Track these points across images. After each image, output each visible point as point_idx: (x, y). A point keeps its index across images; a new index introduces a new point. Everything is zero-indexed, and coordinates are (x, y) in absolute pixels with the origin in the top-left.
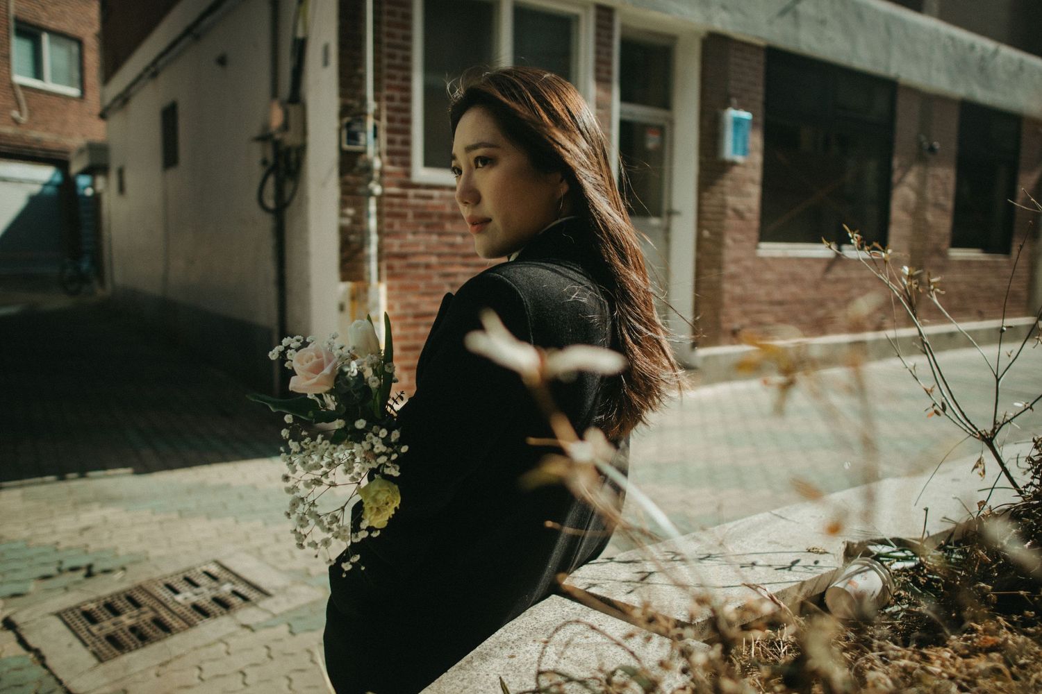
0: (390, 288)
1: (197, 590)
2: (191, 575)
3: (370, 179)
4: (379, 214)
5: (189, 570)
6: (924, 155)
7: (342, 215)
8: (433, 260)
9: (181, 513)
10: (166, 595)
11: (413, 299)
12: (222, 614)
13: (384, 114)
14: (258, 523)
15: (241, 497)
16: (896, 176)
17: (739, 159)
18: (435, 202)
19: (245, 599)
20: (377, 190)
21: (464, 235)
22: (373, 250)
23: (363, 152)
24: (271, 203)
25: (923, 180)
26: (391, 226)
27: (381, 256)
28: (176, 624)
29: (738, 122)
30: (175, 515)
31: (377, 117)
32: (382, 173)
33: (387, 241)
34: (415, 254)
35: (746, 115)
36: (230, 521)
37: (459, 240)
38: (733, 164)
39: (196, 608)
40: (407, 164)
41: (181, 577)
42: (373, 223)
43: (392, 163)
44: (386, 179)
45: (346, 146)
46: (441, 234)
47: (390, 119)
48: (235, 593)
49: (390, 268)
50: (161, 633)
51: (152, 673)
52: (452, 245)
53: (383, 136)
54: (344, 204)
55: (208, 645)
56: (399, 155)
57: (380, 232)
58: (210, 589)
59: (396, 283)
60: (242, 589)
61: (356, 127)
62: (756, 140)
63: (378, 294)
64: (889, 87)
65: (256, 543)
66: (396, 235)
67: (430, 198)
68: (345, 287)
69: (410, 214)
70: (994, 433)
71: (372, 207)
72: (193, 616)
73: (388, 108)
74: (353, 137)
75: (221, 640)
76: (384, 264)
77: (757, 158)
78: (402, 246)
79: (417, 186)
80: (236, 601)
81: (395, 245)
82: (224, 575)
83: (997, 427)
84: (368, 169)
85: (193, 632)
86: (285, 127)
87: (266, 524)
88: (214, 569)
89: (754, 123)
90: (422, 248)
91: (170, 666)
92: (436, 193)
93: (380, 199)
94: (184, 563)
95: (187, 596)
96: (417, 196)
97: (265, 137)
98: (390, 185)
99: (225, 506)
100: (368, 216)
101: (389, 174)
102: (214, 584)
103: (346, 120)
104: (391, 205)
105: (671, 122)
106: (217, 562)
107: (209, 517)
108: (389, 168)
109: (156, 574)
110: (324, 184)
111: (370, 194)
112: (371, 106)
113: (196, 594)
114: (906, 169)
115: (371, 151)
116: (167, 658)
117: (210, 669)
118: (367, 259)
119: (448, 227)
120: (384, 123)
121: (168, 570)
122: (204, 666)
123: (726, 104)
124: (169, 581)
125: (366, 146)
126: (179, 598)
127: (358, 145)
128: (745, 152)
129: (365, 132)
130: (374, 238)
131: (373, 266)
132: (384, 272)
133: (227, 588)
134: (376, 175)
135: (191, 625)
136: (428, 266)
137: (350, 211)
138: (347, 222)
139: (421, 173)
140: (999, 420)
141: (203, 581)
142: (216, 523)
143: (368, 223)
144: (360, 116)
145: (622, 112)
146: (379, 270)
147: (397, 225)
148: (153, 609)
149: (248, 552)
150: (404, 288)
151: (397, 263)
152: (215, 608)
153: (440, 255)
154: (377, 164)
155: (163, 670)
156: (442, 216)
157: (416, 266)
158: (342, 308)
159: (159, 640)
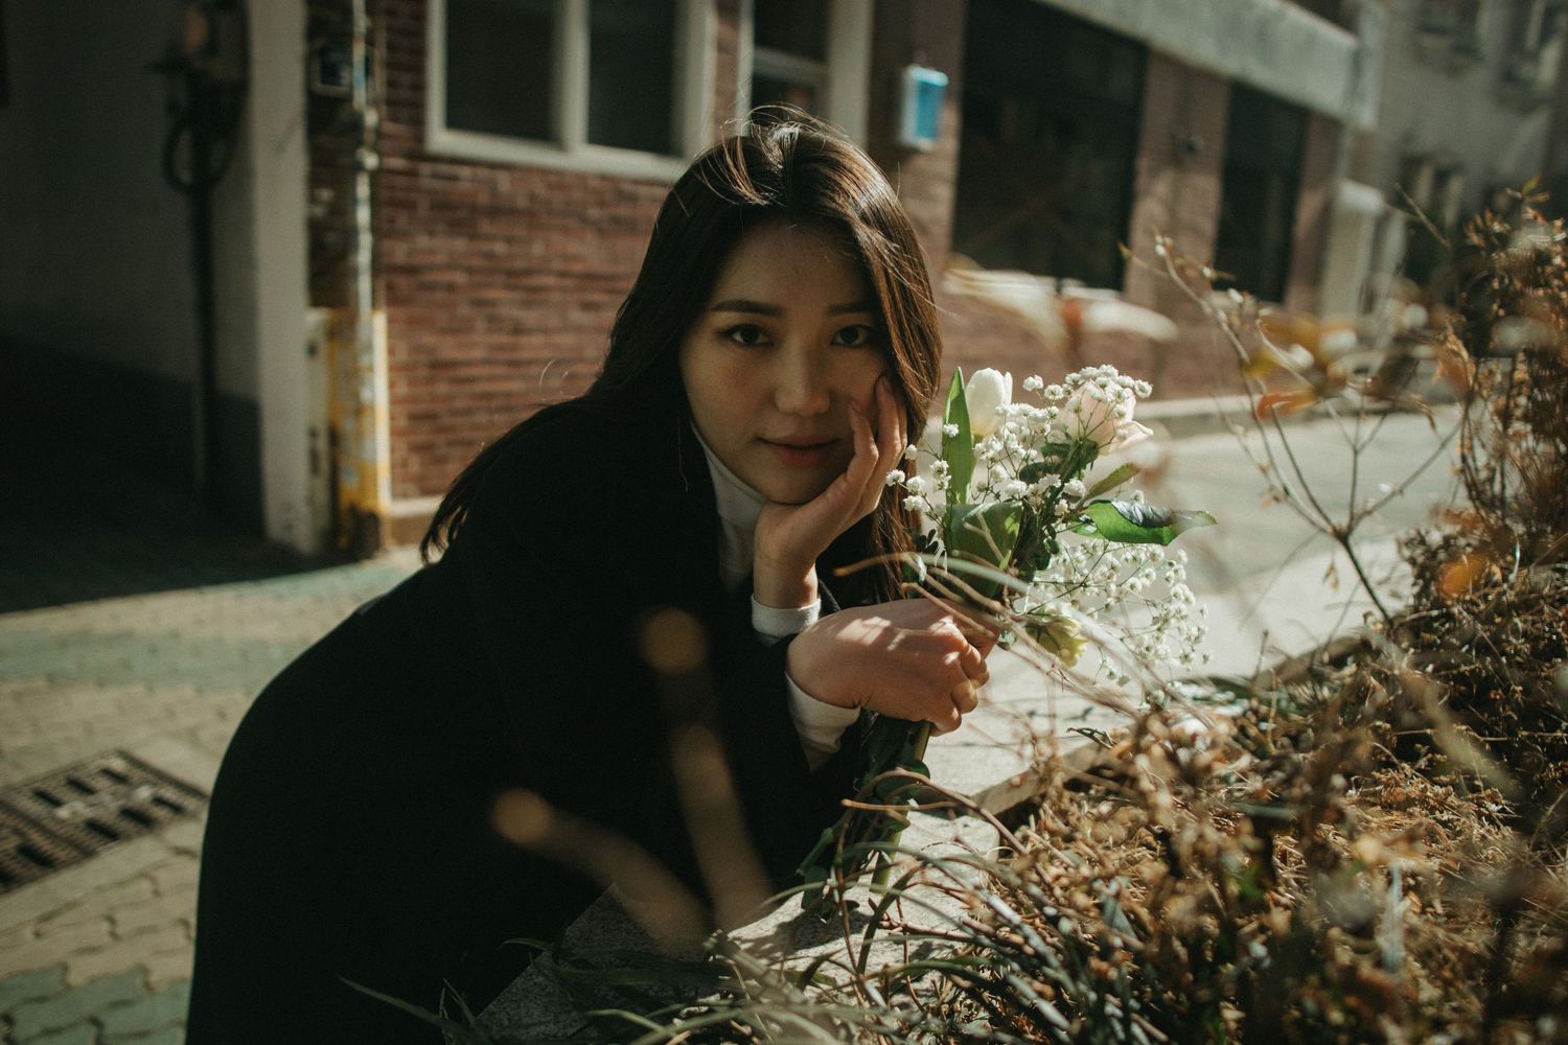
0: (391, 321)
1: (91, 799)
2: (81, 775)
3: (360, 143)
4: (375, 201)
5: (75, 768)
6: (1180, 155)
7: (312, 200)
8: (460, 278)
9: (51, 678)
10: (36, 808)
11: (428, 339)
12: (140, 834)
13: (382, 38)
14: (187, 690)
15: (153, 651)
16: (1142, 182)
17: (924, 143)
18: (465, 186)
19: (177, 809)
20: (371, 161)
21: (510, 240)
22: (364, 257)
23: (347, 99)
24: (186, 176)
25: (1176, 192)
26: (392, 221)
27: (377, 268)
28: (61, 853)
29: (926, 88)
30: (41, 683)
31: (370, 42)
32: (379, 133)
33: (387, 245)
34: (431, 268)
35: (937, 78)
36: (138, 690)
37: (500, 248)
38: (913, 151)
39: (94, 826)
40: (418, 122)
41: (62, 779)
42: (363, 215)
43: (394, 119)
44: (386, 144)
45: (319, 86)
46: (474, 236)
47: (391, 47)
48: (159, 801)
49: (390, 288)
50: (35, 870)
51: (28, 932)
52: (490, 256)
53: (380, 75)
54: (315, 181)
55: (121, 884)
56: (406, 105)
57: (375, 229)
58: (114, 794)
59: (401, 313)
60: (169, 794)
61: (335, 56)
62: (949, 118)
63: (371, 330)
64: (1137, 51)
65: (186, 721)
66: (403, 235)
67: (455, 178)
68: (315, 318)
69: (423, 204)
70: (1350, 528)
71: (363, 189)
72: (90, 840)
73: (389, 29)
74: (331, 73)
75: (143, 875)
76: (382, 283)
77: (950, 145)
78: (410, 253)
79: (436, 159)
80: (161, 813)
81: (399, 252)
82: (137, 774)
83: (1354, 519)
84: (356, 124)
85: (93, 866)
86: (211, 48)
87: (200, 691)
88: (118, 765)
89: (947, 90)
90: (441, 259)
91: (59, 920)
92: (465, 172)
93: (375, 177)
94: (65, 757)
95: (74, 809)
96: (435, 176)
97: (174, 64)
98: (393, 154)
99: (126, 665)
100: (354, 201)
101: (389, 136)
102: (121, 788)
103: (319, 43)
104: (392, 188)
105: (826, 80)
106: (124, 755)
107: (101, 684)
108: (389, 127)
109: (17, 777)
110: (280, 148)
111: (359, 167)
112: (361, 23)
113: (92, 805)
114: (1154, 173)
115: (360, 96)
116: (50, 908)
117: (127, 921)
118: (354, 273)
119: (485, 226)
120: (380, 53)
121: (38, 768)
122: (120, 916)
123: (908, 60)
124: (43, 786)
125: (351, 87)
126: (63, 813)
127: (340, 85)
128: (934, 134)
129: (351, 64)
130: (365, 241)
131: (364, 285)
132: (382, 294)
133: (144, 793)
134: (369, 137)
135: (87, 854)
136: (451, 288)
137: (326, 194)
138: (319, 211)
139: (442, 139)
140: (1358, 510)
141: (102, 784)
142: (113, 693)
143: (354, 212)
144: (344, 39)
145: (756, 62)
146: (374, 291)
147: (402, 220)
148: (16, 832)
149: (175, 735)
150: (413, 323)
151: (402, 282)
152: (126, 825)
153: (471, 271)
154: (371, 118)
155: (45, 927)
156: (474, 209)
157: (431, 287)
158: (312, 350)
159: (33, 879)
